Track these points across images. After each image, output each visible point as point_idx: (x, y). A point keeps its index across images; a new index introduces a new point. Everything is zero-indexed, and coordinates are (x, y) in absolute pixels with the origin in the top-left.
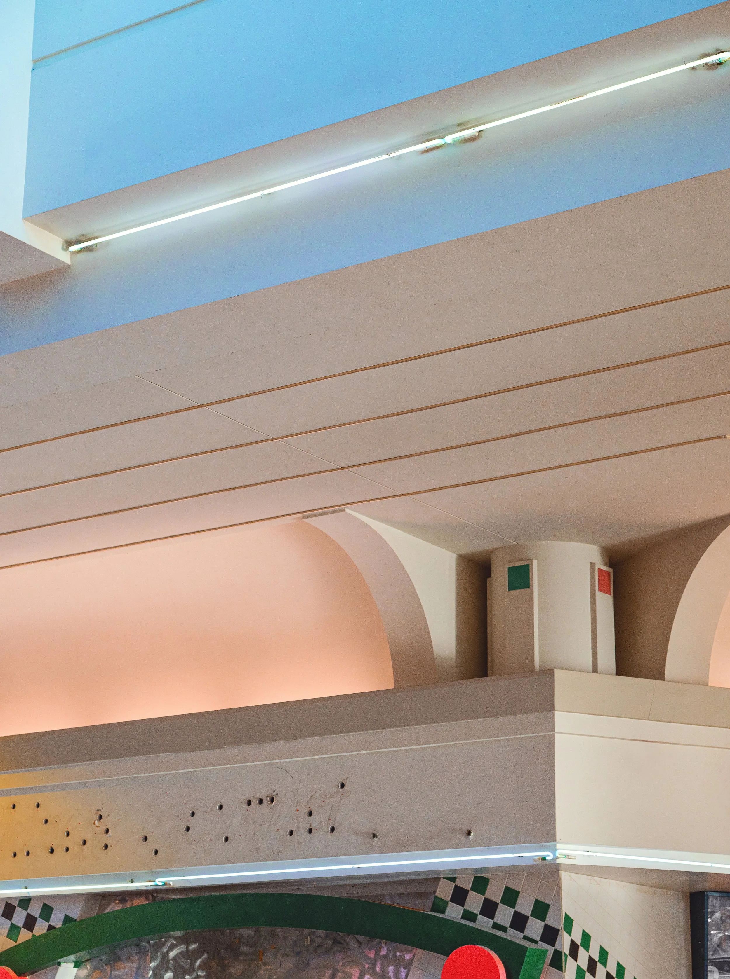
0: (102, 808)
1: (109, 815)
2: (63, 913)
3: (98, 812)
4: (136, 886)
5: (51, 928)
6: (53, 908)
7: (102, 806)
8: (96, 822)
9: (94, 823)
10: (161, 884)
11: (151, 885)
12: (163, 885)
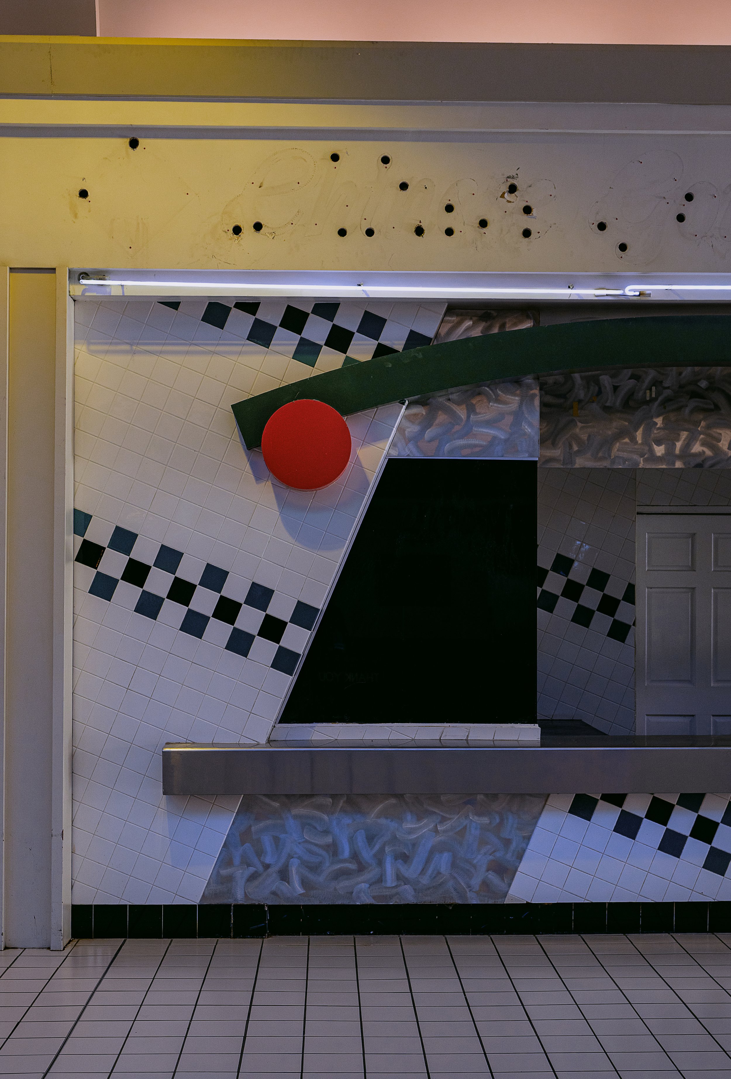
0: (517, 174)
1: (530, 186)
2: (408, 328)
3: (508, 180)
4: (578, 295)
5: (382, 350)
6: (385, 320)
7: (517, 172)
8: (506, 195)
9: (502, 196)
10: (632, 293)
11: (607, 295)
12: (639, 295)
